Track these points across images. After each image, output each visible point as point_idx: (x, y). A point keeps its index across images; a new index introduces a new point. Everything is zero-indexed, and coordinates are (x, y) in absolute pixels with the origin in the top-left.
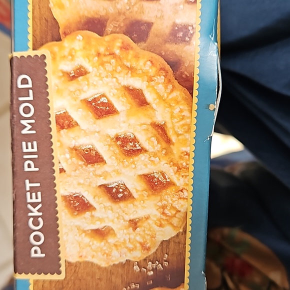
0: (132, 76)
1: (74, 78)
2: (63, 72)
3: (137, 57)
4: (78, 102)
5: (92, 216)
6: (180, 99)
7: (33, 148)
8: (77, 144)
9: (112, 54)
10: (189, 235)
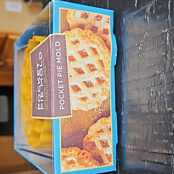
0: (93, 44)
1: (75, 43)
2: (71, 41)
3: (94, 38)
4: (76, 52)
5: (81, 93)
6: (107, 52)
7: (61, 68)
8: (76, 67)
9: (87, 36)
10: (111, 98)
